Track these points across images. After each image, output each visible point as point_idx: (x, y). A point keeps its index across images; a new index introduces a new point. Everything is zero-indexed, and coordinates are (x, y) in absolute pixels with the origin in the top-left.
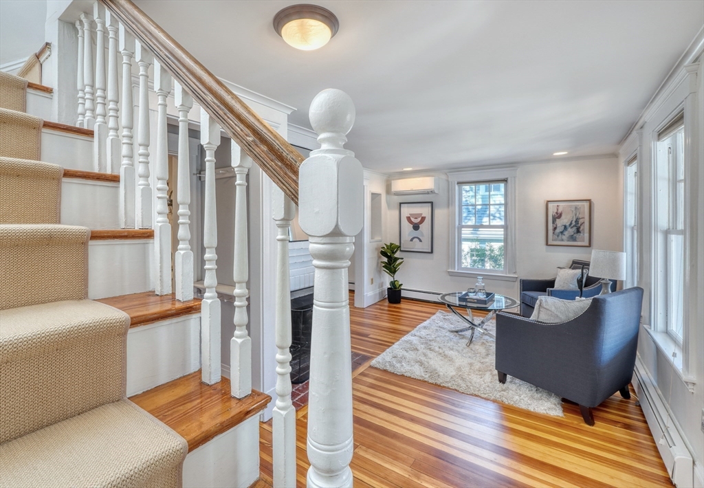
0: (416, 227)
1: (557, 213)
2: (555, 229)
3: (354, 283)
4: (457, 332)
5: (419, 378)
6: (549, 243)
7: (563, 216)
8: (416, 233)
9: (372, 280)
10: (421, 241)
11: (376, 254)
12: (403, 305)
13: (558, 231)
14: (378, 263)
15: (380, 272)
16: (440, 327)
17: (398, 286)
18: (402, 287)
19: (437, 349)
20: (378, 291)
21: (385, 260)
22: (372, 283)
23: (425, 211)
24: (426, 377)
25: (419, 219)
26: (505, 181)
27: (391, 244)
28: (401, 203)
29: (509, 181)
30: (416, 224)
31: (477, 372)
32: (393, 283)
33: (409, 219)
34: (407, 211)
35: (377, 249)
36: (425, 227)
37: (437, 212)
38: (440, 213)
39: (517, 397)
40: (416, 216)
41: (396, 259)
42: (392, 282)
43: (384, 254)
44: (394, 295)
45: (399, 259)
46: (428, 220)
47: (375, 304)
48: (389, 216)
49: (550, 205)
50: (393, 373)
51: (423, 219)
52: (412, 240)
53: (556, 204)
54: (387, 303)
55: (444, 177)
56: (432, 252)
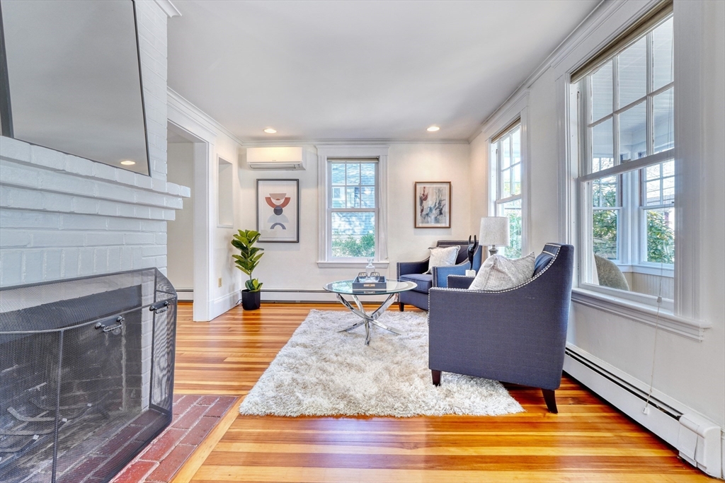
0: (278, 211)
1: (423, 195)
2: (422, 211)
3: (192, 291)
4: (346, 331)
5: (330, 413)
6: (417, 226)
7: (429, 198)
8: (278, 218)
9: (220, 280)
10: (284, 228)
11: (226, 245)
12: (263, 310)
13: (424, 213)
14: (228, 257)
15: (230, 270)
16: (322, 328)
17: (256, 286)
18: (261, 288)
19: (335, 359)
20: (228, 296)
21: (239, 252)
22: (220, 285)
23: (289, 190)
24: (342, 407)
25: (282, 201)
26: (377, 159)
27: (247, 232)
28: (258, 180)
29: (381, 159)
30: (278, 206)
31: (401, 379)
32: (250, 283)
33: (268, 200)
34: (266, 190)
35: (226, 238)
36: (289, 211)
37: (303, 192)
38: (308, 194)
39: (467, 401)
40: (278, 197)
41: (254, 250)
42: (248, 282)
43: (237, 244)
44: (251, 300)
45: (258, 249)
46: (293, 202)
47: (225, 314)
48: (243, 197)
49: (418, 186)
50: (285, 417)
51: (287, 200)
52: (272, 227)
53: (423, 186)
54: (241, 310)
55: (311, 150)
56: (298, 241)
